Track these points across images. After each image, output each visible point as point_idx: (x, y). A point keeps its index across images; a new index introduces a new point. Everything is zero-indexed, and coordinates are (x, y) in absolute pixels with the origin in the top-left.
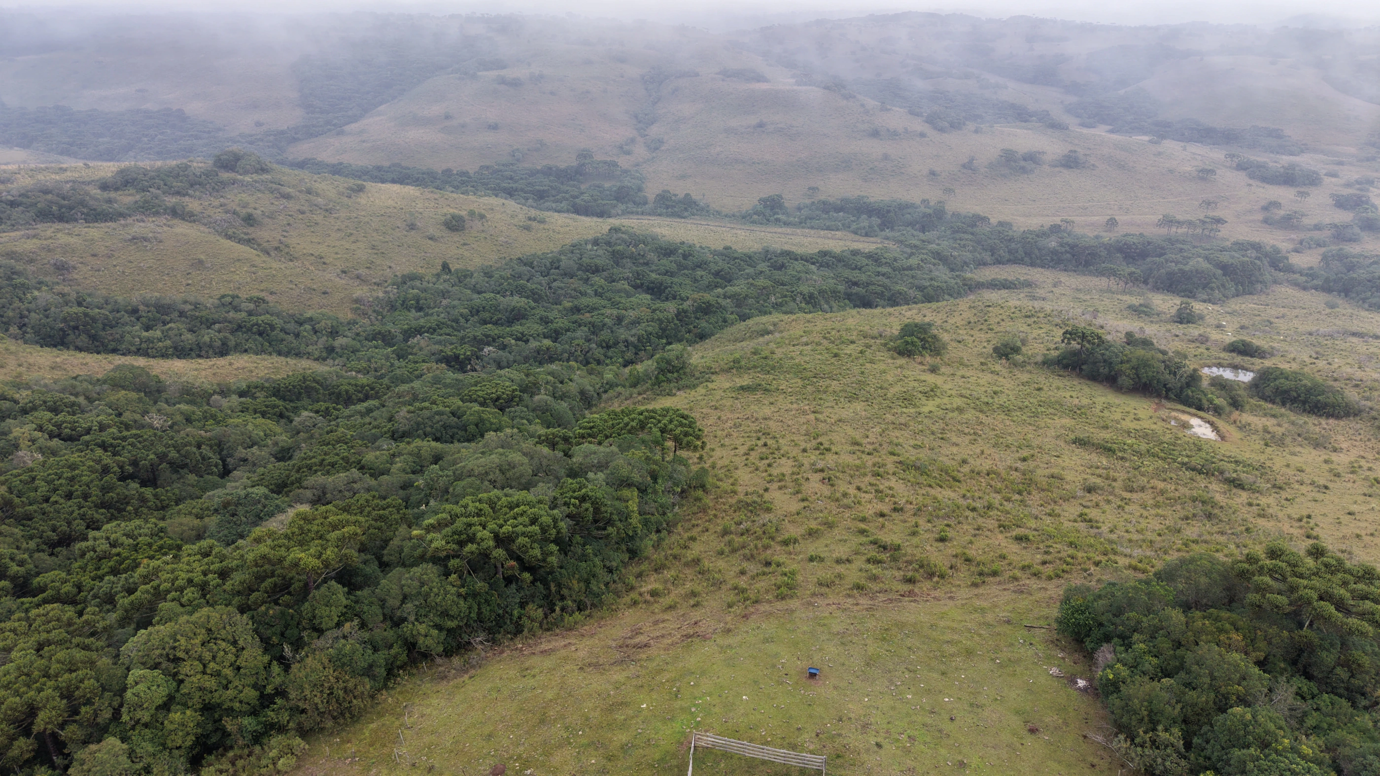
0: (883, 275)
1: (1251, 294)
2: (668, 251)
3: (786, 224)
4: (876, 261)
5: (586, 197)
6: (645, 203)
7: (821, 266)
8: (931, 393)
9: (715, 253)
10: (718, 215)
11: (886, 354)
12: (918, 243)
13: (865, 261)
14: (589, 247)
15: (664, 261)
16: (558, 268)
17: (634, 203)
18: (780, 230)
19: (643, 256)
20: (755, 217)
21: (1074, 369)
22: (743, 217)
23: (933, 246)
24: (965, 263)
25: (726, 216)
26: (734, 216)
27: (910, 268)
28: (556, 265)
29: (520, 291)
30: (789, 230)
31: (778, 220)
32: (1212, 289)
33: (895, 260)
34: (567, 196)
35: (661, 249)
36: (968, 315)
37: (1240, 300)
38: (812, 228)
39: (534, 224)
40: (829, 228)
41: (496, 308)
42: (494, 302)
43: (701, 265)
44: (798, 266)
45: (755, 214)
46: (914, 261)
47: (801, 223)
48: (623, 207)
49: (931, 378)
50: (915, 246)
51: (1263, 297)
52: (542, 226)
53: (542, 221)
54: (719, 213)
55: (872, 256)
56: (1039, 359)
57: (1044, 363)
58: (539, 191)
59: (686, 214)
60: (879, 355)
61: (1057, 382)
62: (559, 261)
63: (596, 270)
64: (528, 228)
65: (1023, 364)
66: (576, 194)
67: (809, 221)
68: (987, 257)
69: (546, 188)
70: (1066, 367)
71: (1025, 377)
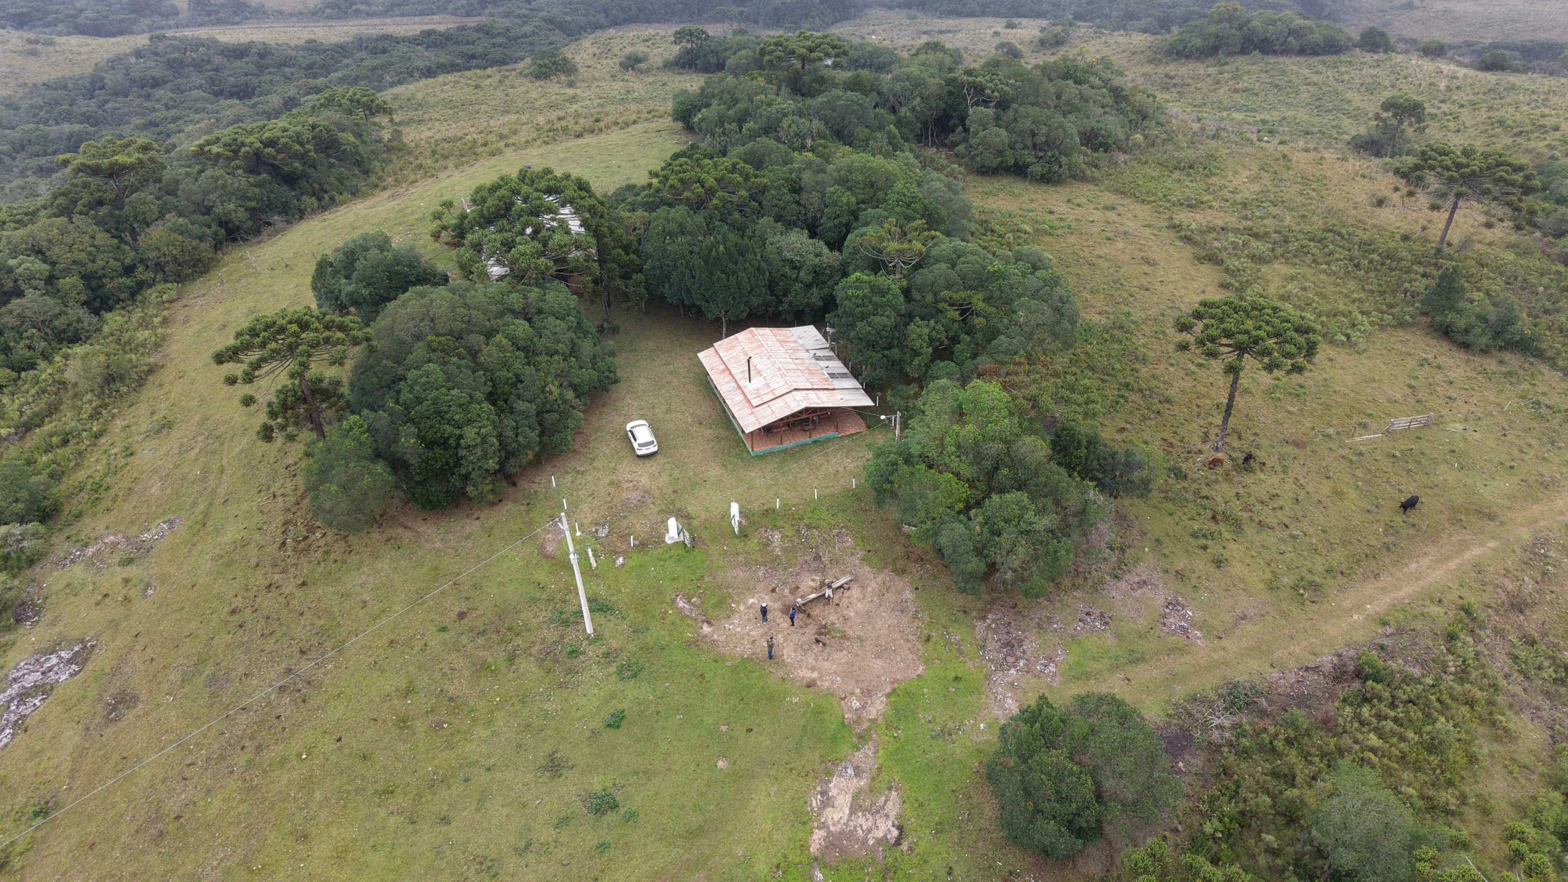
0: (500, 46)
1: (847, 19)
2: (239, 52)
3: (370, 15)
4: (487, 33)
5: (89, 13)
6: (176, 14)
7: (428, 47)
8: (573, 99)
9: (297, 48)
10: (279, 15)
11: (524, 80)
12: (527, 12)
13: (476, 35)
14: (133, 60)
15: (238, 63)
16: (103, 88)
17: (161, 14)
18: (364, 22)
19: (208, 61)
20: (328, 11)
21: (690, 67)
22: (313, 14)
23: (543, 14)
24: (581, 27)
25: (291, 15)
26: (300, 13)
27: (525, 36)
28: (99, 84)
29: (67, 117)
30: (375, 21)
31: (358, 12)
32: (813, 17)
33: (508, 30)
34: (61, 16)
35: (229, 50)
36: (592, 50)
37: (838, 25)
38: (403, 15)
39: (39, 47)
40: (422, 13)
41: (46, 139)
42: (37, 133)
43: (285, 63)
44: (403, 48)
45: (327, 7)
46: (527, 29)
47: (387, 12)
48: (148, 21)
49: (570, 91)
50: (525, 16)
51: (858, 21)
52: (51, 49)
53: (50, 43)
54: (280, 13)
55: (479, 29)
56: (661, 65)
57: (665, 66)
58: (14, 15)
59: (237, 19)
60: (517, 83)
61: (677, 78)
62: (102, 79)
63: (156, 83)
64: (34, 53)
65: (648, 71)
66: (72, 12)
67: (396, 9)
68: (601, 18)
69: (25, 10)
70: (683, 67)
71: (651, 79)
